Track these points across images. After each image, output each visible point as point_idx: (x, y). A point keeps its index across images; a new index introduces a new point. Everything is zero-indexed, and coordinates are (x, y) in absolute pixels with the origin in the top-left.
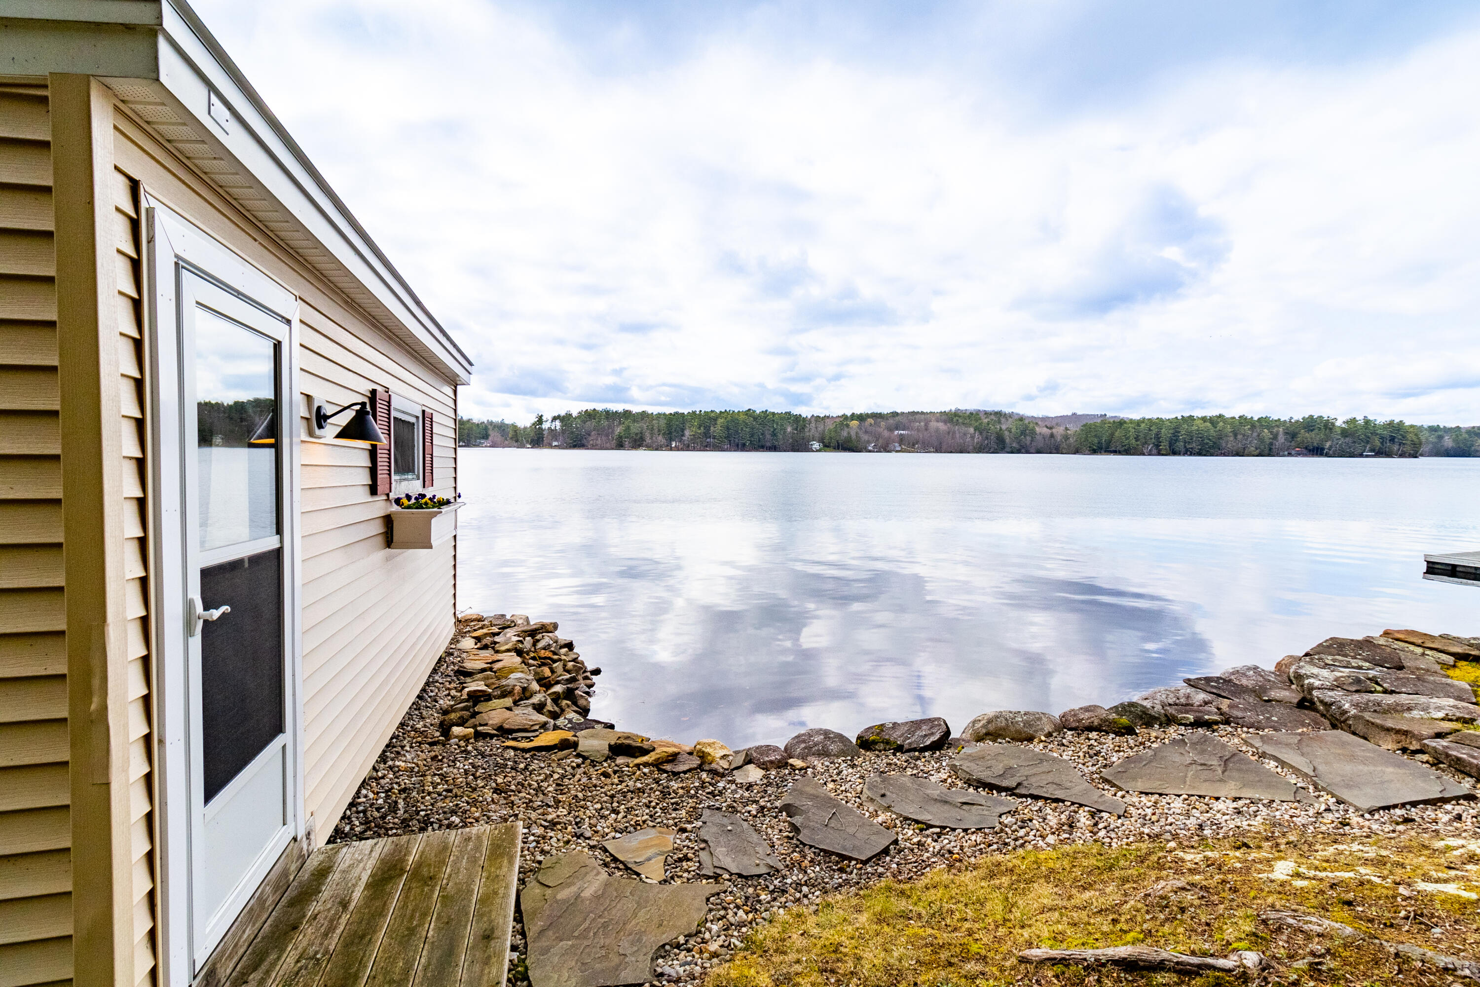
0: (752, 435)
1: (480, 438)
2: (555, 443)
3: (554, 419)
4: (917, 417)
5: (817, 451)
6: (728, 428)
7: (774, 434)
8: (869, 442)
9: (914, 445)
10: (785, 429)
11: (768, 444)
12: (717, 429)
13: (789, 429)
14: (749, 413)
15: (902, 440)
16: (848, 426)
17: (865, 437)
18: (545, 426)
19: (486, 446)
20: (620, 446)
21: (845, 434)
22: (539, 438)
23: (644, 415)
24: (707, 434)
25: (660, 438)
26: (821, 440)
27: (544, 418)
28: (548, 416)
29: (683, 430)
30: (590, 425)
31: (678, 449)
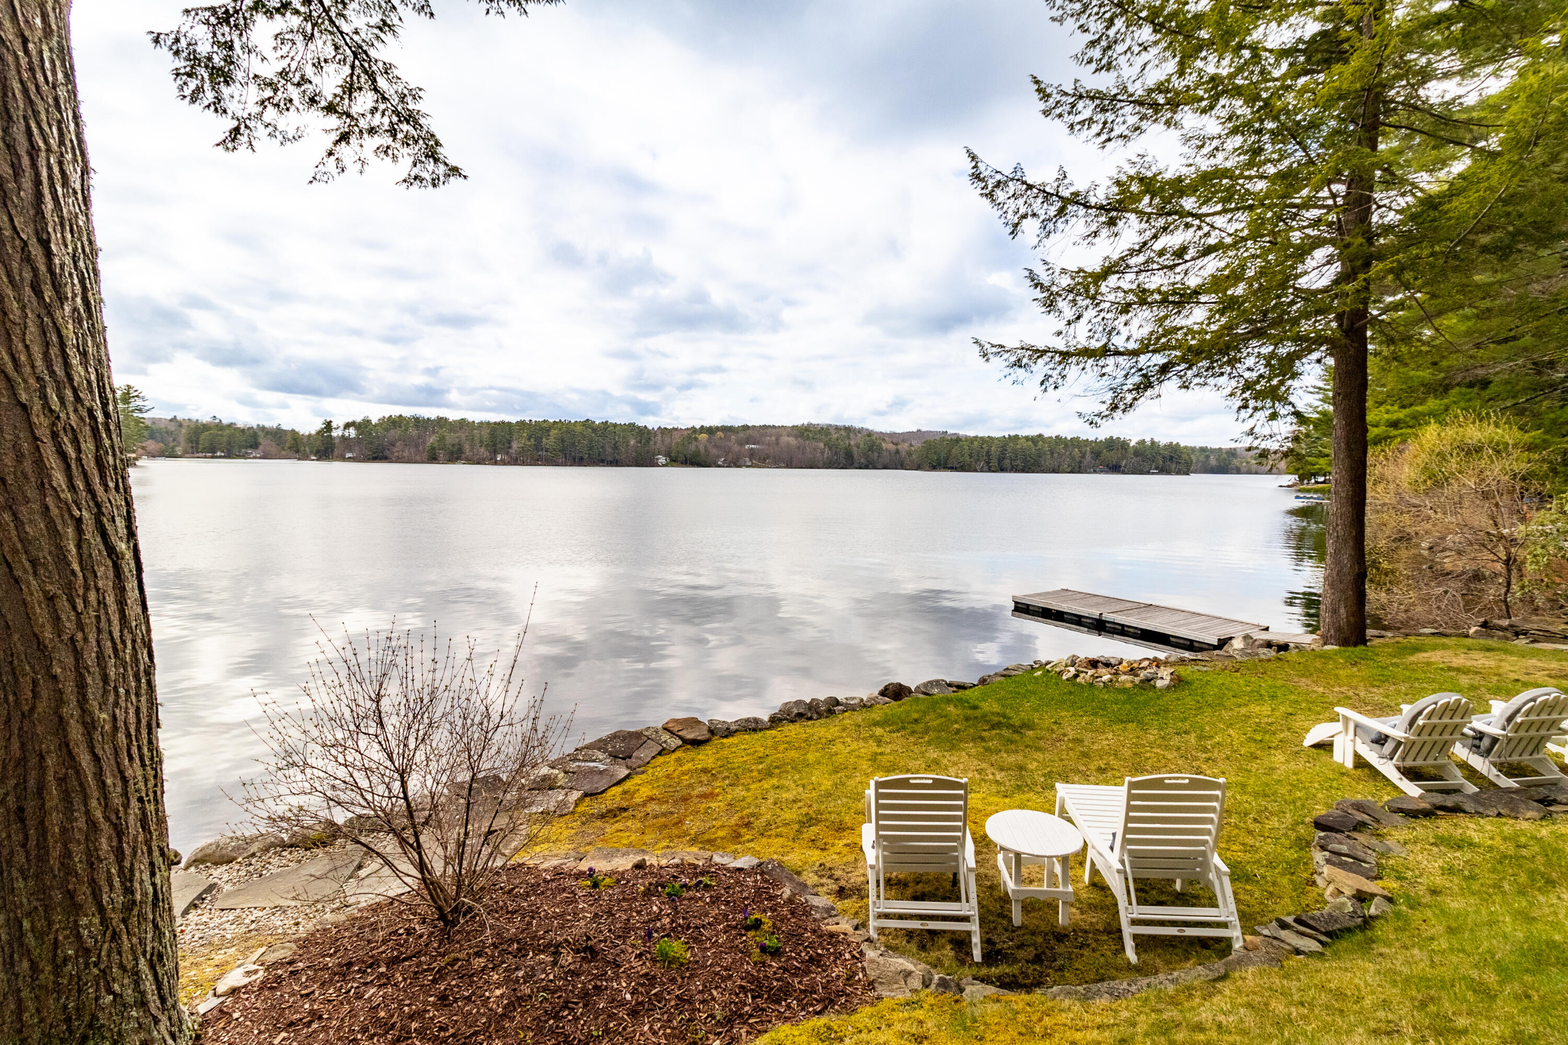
0: (591, 448)
1: (247, 448)
2: (348, 455)
3: (347, 426)
4: (768, 431)
5: (663, 466)
6: (563, 441)
7: (615, 447)
8: (718, 457)
9: (765, 460)
10: (628, 442)
11: (610, 458)
12: (550, 441)
13: (632, 442)
14: (587, 423)
15: (752, 454)
16: (696, 439)
17: (714, 451)
19: (255, 458)
20: (433, 458)
21: (692, 447)
22: (326, 449)
23: (463, 423)
24: (538, 447)
25: (482, 450)
26: (668, 454)
27: (334, 425)
28: (339, 421)
29: (509, 442)
30: (395, 434)
31: (504, 463)
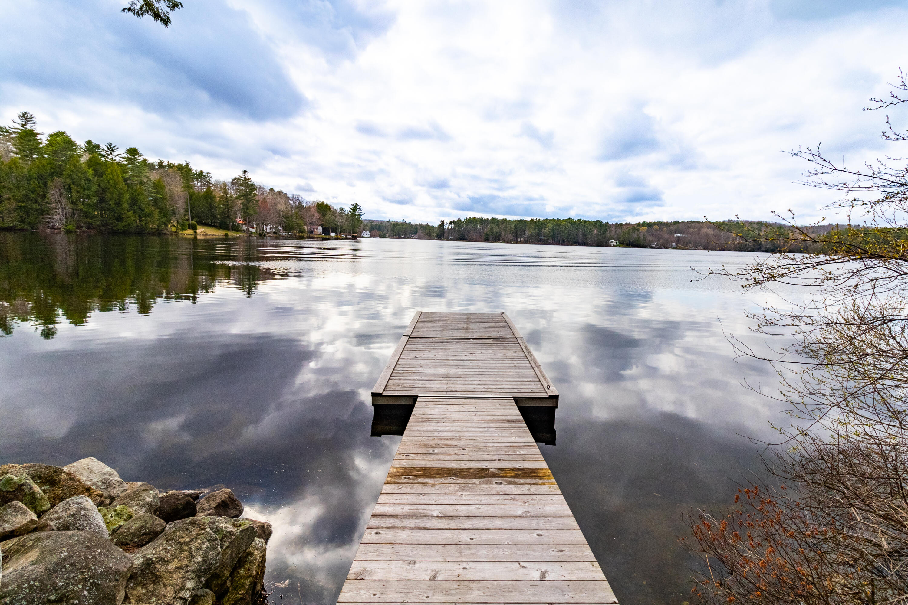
0: (569, 235)
1: (413, 234)
2: (450, 238)
3: (451, 223)
4: (693, 225)
5: (614, 246)
6: (553, 230)
7: (584, 235)
8: (652, 242)
9: (687, 244)
10: (593, 232)
11: (580, 241)
12: (546, 231)
13: (595, 232)
14: (569, 221)
15: (678, 240)
16: (638, 230)
17: (650, 238)
18: (446, 227)
19: (415, 239)
20: (487, 240)
21: (635, 236)
22: (441, 234)
23: (504, 220)
24: (539, 234)
25: (510, 235)
26: (617, 240)
27: (445, 222)
28: (447, 221)
29: (525, 231)
30: (470, 226)
31: (521, 243)
